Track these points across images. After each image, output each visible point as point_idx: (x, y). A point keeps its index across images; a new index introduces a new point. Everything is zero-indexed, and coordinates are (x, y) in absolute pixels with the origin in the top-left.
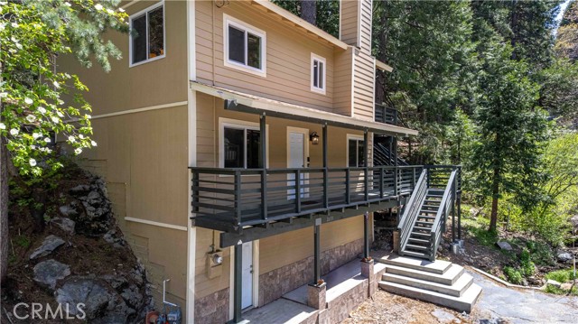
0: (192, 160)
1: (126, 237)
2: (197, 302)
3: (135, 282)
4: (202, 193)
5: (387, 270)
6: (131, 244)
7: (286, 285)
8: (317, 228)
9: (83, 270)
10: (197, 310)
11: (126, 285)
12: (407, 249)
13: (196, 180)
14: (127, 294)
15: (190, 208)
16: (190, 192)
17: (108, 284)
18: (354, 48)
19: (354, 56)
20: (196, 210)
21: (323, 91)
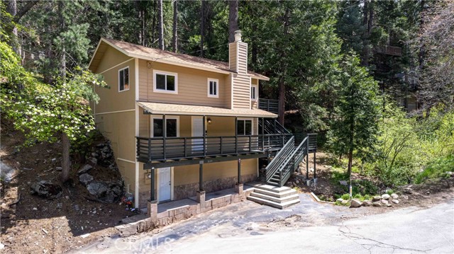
0: (137, 134)
1: (118, 167)
2: (140, 193)
3: (119, 185)
4: (141, 148)
5: (254, 191)
6: (120, 170)
7: (191, 193)
8: (201, 165)
9: (98, 179)
10: (140, 197)
11: (114, 186)
12: (271, 181)
13: (138, 142)
14: (114, 189)
15: (136, 154)
16: (136, 147)
17: (107, 184)
18: (232, 74)
19: (233, 78)
20: (138, 155)
21: (217, 96)
